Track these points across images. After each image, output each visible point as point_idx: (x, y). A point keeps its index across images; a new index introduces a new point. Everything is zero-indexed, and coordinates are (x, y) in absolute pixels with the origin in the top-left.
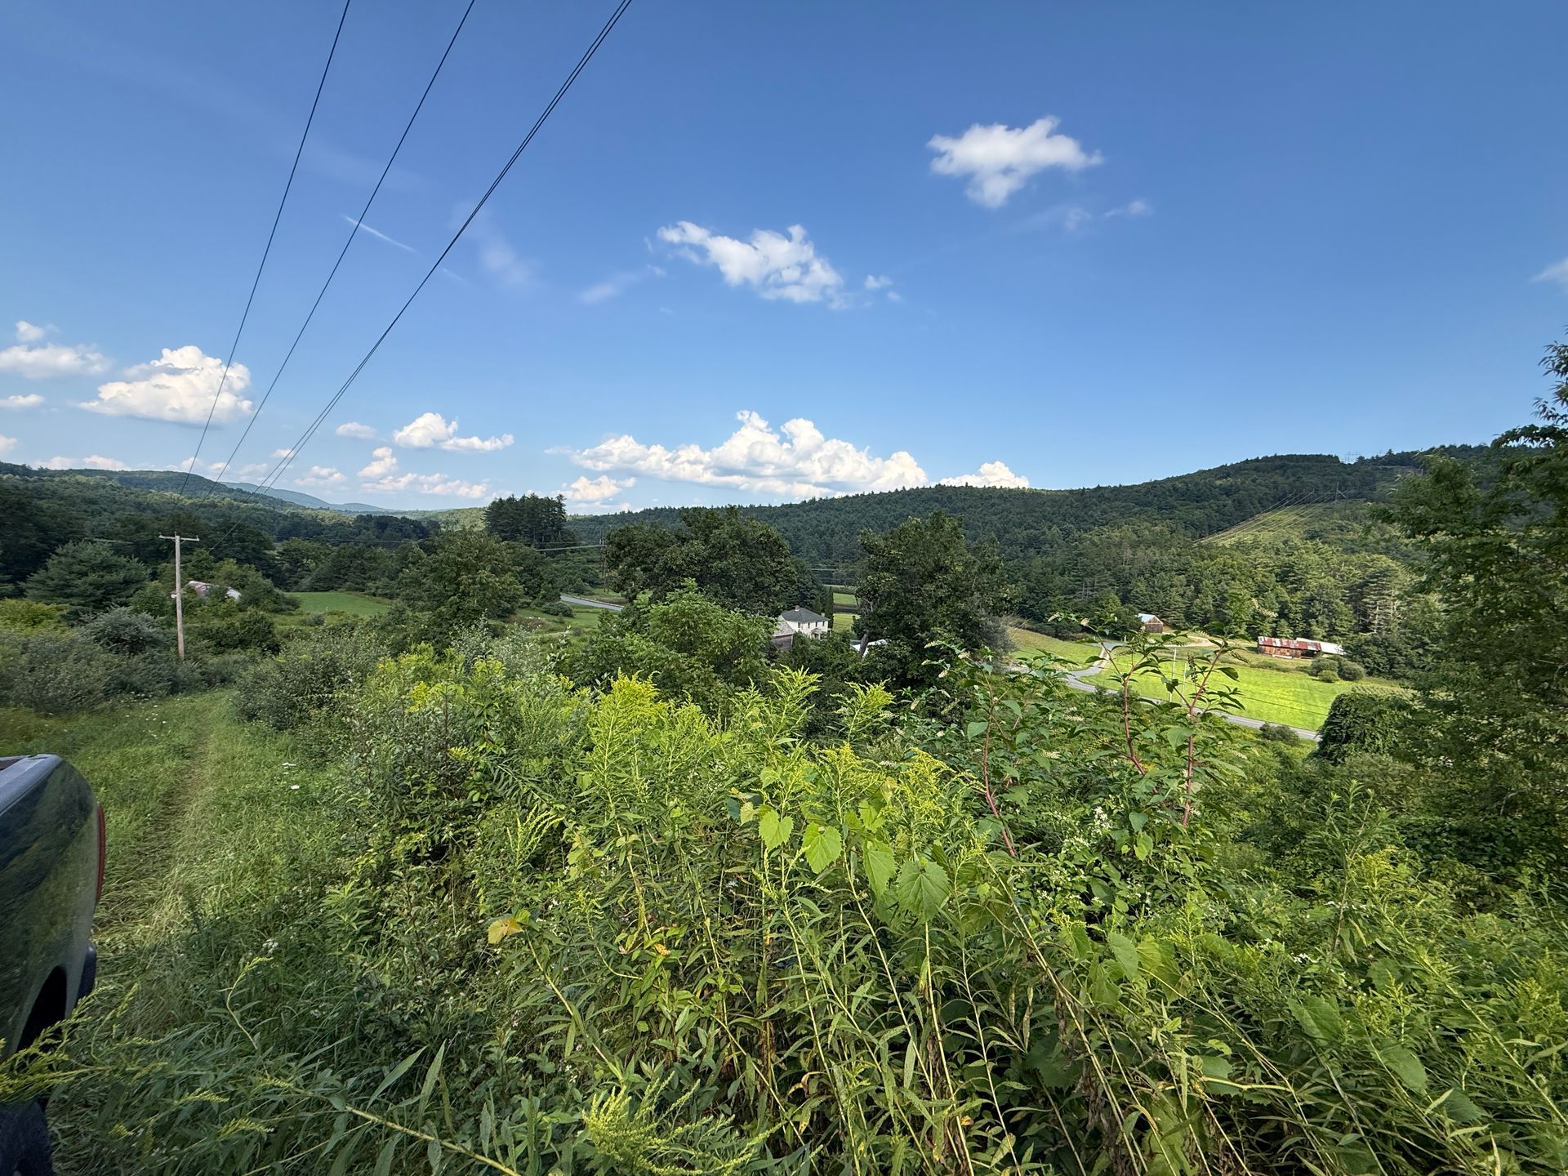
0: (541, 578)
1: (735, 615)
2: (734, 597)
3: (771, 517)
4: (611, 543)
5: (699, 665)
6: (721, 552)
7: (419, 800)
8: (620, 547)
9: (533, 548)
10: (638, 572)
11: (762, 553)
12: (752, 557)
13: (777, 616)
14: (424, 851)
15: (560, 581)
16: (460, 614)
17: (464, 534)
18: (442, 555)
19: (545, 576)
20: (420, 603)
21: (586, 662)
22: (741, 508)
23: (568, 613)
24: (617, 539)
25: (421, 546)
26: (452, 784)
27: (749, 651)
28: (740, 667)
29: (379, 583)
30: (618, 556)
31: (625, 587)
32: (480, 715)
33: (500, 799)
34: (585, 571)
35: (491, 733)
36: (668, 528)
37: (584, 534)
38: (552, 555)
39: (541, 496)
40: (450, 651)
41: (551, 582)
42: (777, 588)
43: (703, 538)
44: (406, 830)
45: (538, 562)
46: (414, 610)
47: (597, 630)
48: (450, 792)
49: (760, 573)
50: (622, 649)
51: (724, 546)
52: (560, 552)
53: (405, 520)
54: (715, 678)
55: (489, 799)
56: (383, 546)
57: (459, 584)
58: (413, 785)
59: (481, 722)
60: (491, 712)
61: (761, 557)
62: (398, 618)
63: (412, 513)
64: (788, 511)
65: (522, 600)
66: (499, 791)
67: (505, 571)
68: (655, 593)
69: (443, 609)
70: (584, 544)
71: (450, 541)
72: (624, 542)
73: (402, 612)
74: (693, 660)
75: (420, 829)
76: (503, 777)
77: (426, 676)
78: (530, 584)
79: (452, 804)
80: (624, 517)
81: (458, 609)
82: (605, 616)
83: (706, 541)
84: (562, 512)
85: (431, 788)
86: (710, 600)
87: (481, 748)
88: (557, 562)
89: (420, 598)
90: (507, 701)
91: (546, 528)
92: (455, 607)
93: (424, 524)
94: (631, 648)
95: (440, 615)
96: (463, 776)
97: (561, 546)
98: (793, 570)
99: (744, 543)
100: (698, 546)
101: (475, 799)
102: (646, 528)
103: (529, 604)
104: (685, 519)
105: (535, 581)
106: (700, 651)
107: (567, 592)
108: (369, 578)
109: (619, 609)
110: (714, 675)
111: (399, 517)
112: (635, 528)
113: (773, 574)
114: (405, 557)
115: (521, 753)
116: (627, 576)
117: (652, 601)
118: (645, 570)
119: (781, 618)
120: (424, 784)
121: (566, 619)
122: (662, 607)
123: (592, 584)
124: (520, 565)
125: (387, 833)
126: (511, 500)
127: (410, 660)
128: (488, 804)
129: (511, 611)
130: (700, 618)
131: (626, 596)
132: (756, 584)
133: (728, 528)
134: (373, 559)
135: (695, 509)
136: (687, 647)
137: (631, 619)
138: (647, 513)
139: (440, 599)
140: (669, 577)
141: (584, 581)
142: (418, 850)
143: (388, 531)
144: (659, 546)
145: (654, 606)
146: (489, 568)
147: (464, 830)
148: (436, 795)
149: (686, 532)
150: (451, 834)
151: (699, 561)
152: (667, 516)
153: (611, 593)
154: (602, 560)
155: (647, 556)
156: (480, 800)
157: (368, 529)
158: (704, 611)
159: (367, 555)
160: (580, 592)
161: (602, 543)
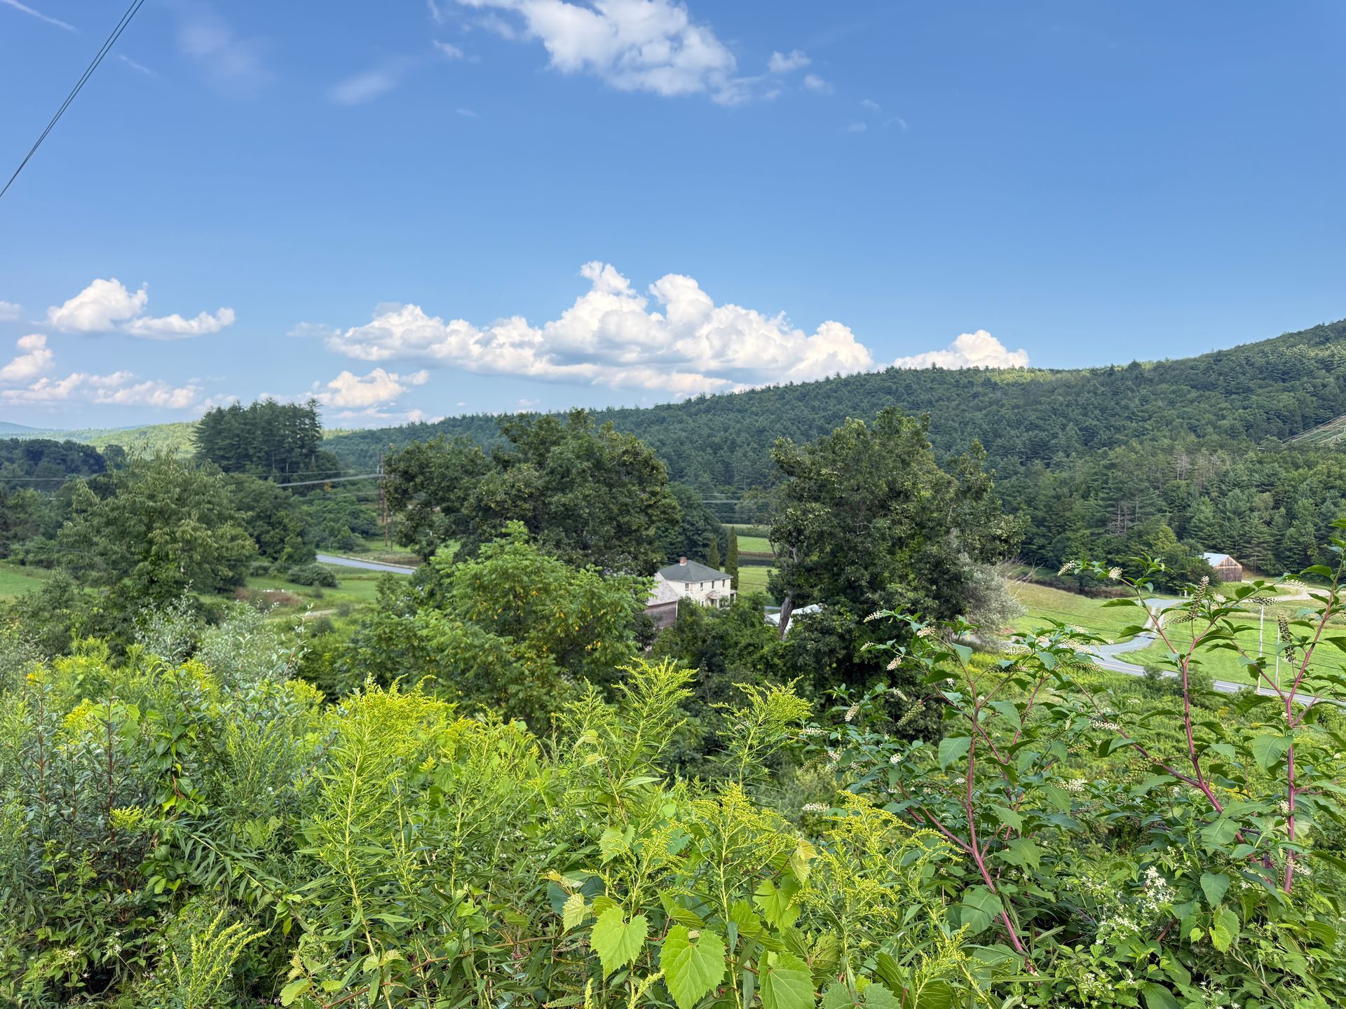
0: (285, 529)
1: (586, 577)
2: (585, 547)
3: (638, 425)
4: (394, 471)
5: (532, 654)
6: (563, 479)
7: (67, 895)
8: (407, 476)
9: (270, 481)
10: (438, 515)
11: (626, 479)
12: (611, 486)
13: (651, 574)
14: (75, 978)
15: (314, 533)
16: (155, 589)
17: (161, 463)
18: (123, 498)
19: (290, 526)
20: (94, 574)
21: (353, 658)
22: (592, 412)
23: (328, 581)
24: (402, 466)
25: (94, 485)
26: (122, 866)
27: (609, 629)
28: (597, 654)
29: (29, 545)
30: (405, 492)
31: (418, 537)
32: (166, 754)
33: (196, 889)
34: (355, 515)
35: (185, 782)
36: (482, 447)
37: (352, 459)
38: (302, 492)
39: (282, 401)
40: (135, 648)
41: (301, 534)
42: (652, 531)
43: (535, 458)
44: (46, 945)
45: (279, 504)
46: (81, 586)
47: (375, 606)
48: (119, 879)
49: (625, 510)
50: (411, 634)
51: (568, 471)
52: (313, 487)
53: (70, 446)
54: (558, 674)
55: (181, 888)
56: (37, 486)
57: (151, 542)
58: (58, 871)
59: (166, 765)
60: (182, 747)
61: (624, 485)
62: (59, 598)
63: (79, 435)
64: (663, 415)
65: (255, 564)
66: (196, 876)
67: (222, 518)
68: (463, 546)
69: (127, 581)
70: (353, 474)
71: (134, 474)
72: (414, 469)
73: (64, 589)
74: (523, 647)
75: (70, 942)
76: (199, 853)
77: (95, 689)
78: (266, 538)
79: (119, 899)
80: (414, 431)
81: (152, 582)
82: (387, 584)
83: (540, 465)
84: (314, 425)
85: (86, 873)
86: (549, 554)
87: (167, 807)
88: (311, 503)
89: (92, 566)
90: (212, 730)
91: (291, 450)
92: (145, 579)
93: (100, 450)
94: (424, 632)
95: (123, 593)
96: (138, 853)
97: (316, 477)
98: (675, 503)
99: (598, 465)
100: (528, 472)
101: (158, 890)
102: (448, 447)
103: (266, 569)
104: (507, 431)
105: (274, 534)
106: (533, 633)
107: (326, 549)
108: (15, 536)
109: (408, 572)
110: (556, 669)
111: (61, 440)
112: (431, 447)
113: (645, 510)
114: (69, 504)
115: (232, 812)
116: (419, 522)
117: (458, 557)
118: (447, 511)
119: (658, 576)
120: (74, 869)
121: (326, 592)
122: (472, 566)
123: (367, 534)
124: (251, 508)
125: (14, 951)
126: (235, 410)
127: (74, 666)
128: (179, 896)
129: (237, 582)
130: (532, 582)
131: (418, 552)
132: (619, 526)
133: (573, 444)
134: (22, 507)
135: (522, 416)
136: (512, 627)
137: (428, 587)
138: (450, 424)
139: (121, 567)
140: (484, 519)
141: (353, 530)
142: (66, 977)
143: (44, 463)
144: (467, 472)
145: (461, 565)
146: (195, 514)
147: (139, 941)
148: (94, 885)
149: (510, 450)
150: (118, 948)
151: (531, 495)
152: (481, 427)
153: (397, 548)
154: (380, 498)
155: (451, 489)
156: (167, 892)
157: (11, 461)
158: (537, 572)
159: (11, 501)
160: (346, 547)
161: (380, 471)
